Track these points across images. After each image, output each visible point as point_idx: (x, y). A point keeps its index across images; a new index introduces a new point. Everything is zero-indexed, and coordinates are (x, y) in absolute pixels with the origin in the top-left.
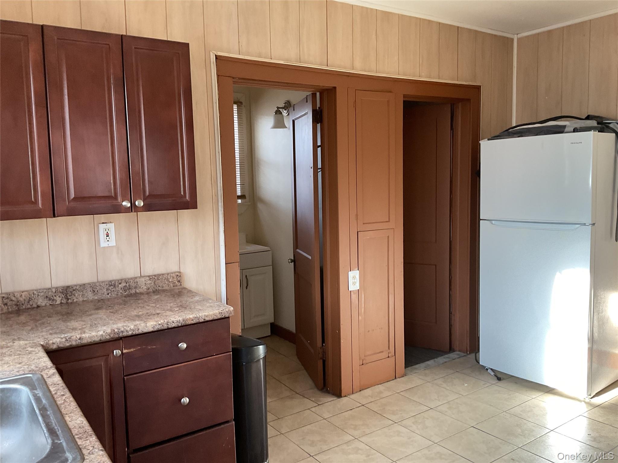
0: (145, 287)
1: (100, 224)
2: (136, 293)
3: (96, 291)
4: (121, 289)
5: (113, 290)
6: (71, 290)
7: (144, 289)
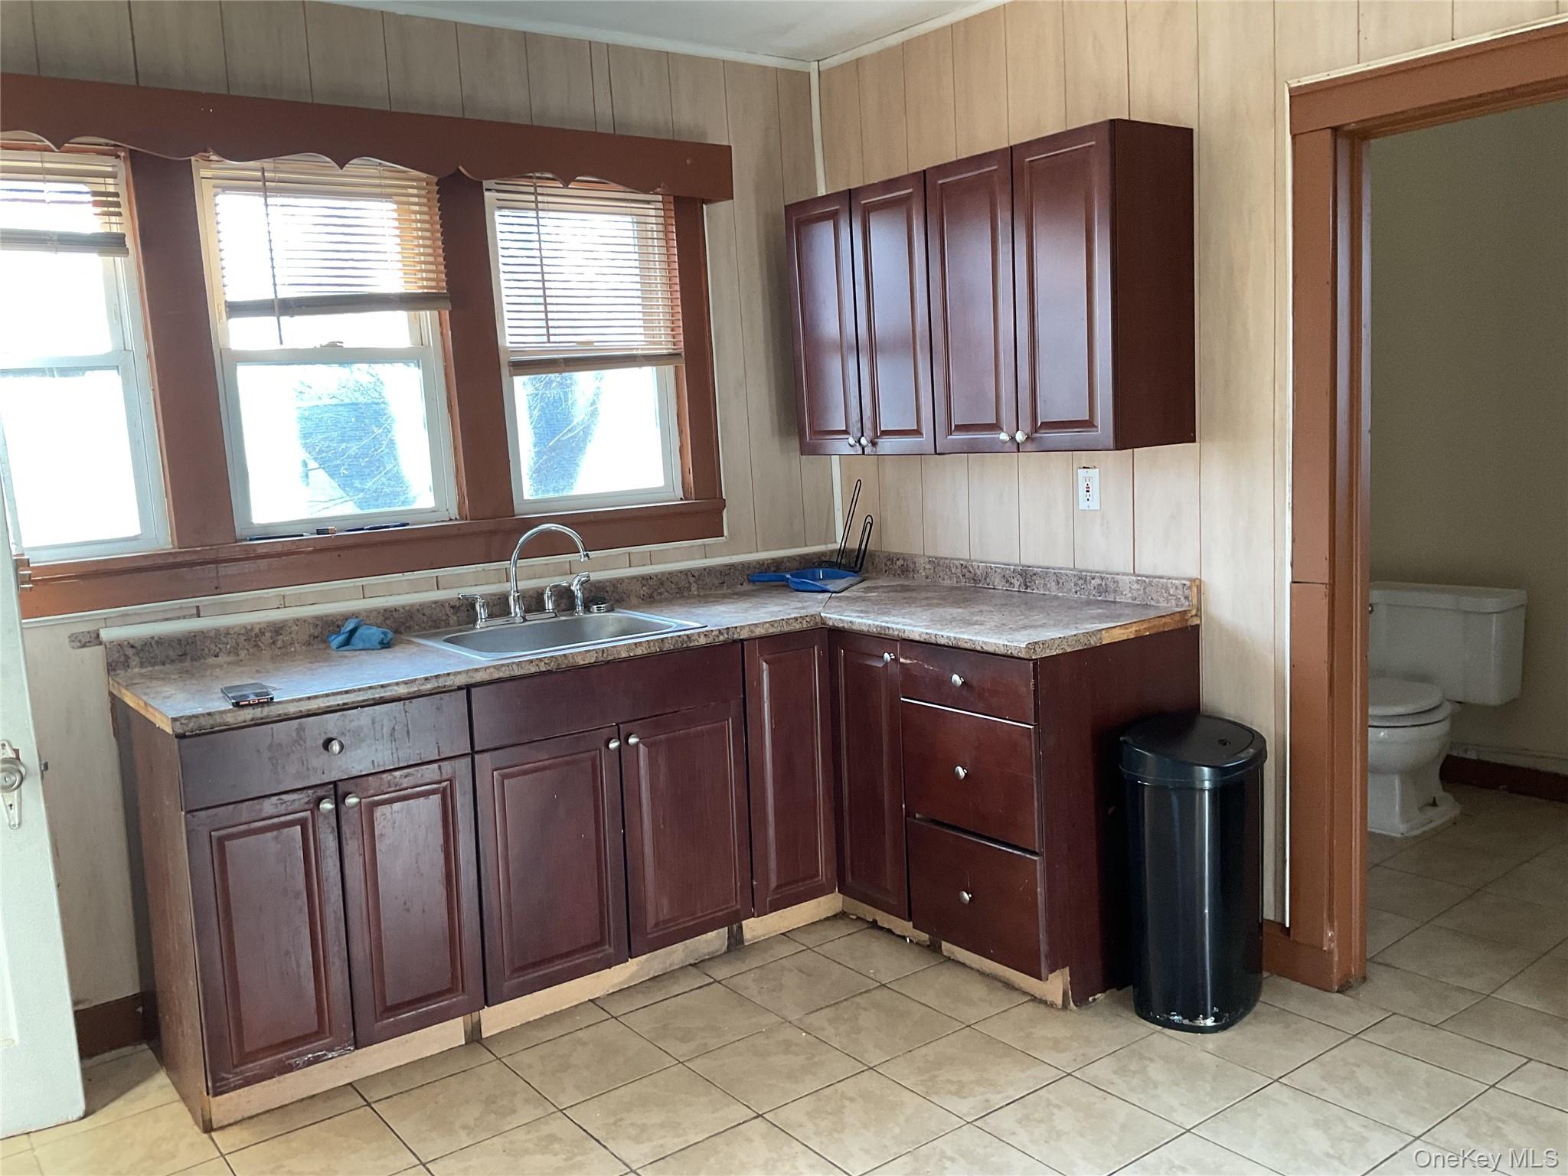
0: (1130, 595)
1: (1080, 468)
2: (1115, 602)
3: (1061, 584)
4: (1095, 588)
5: (1082, 587)
6: (1031, 574)
7: (1126, 597)
